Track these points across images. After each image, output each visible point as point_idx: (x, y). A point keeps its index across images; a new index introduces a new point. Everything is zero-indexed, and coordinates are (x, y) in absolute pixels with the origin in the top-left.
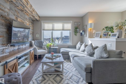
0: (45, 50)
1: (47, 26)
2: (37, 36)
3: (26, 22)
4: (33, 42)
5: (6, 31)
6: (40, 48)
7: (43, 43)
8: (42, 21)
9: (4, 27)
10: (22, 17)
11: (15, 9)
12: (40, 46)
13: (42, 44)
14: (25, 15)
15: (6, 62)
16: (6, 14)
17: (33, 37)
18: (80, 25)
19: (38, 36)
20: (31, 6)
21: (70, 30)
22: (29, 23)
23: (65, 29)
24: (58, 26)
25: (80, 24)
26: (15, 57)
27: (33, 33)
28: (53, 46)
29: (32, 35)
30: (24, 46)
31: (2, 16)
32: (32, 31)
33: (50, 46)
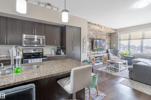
3: (103, 36)
4: (109, 50)
5: (91, 44)
7: (119, 51)
8: (118, 33)
10: (100, 35)
12: (116, 53)
13: (118, 53)
14: (103, 33)
15: (90, 56)
17: (110, 46)
19: (115, 46)
20: (105, 27)
26: (93, 56)
27: (110, 44)
28: (129, 55)
29: (109, 45)
30: (101, 52)
31: (90, 38)
32: (109, 41)
33: (126, 54)
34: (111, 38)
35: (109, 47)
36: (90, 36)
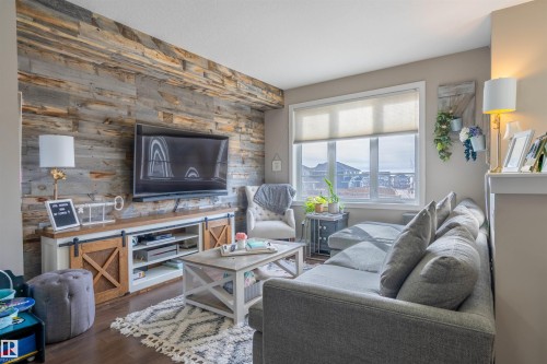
0: (287, 223)
1: (310, 123)
2: (277, 166)
3: (216, 119)
4: (252, 191)
5: (124, 158)
6: (279, 216)
7: (292, 194)
8: (291, 107)
9: (114, 149)
10: (193, 110)
11: (161, 89)
12: (280, 205)
13: (287, 201)
14: (212, 98)
15: (75, 240)
16: (125, 113)
17: (263, 173)
18: (474, 95)
19: (279, 169)
21: (415, 131)
22: (233, 123)
23: (387, 128)
24: (356, 116)
25: (471, 91)
26: (118, 232)
27: (261, 159)
28: (330, 209)
29: (254, 164)
30: (204, 204)
31: (108, 121)
32: (255, 148)
33: (317, 208)
34: (263, 132)
35: (255, 175)
36: (111, 105)
